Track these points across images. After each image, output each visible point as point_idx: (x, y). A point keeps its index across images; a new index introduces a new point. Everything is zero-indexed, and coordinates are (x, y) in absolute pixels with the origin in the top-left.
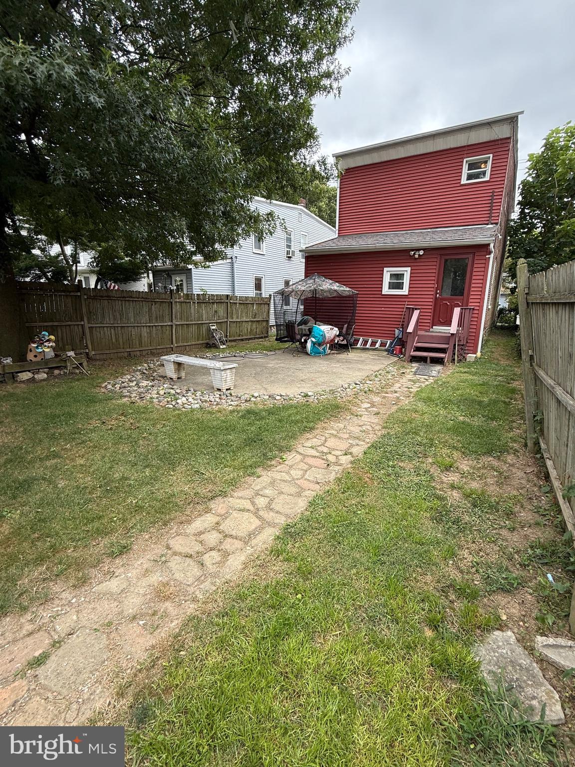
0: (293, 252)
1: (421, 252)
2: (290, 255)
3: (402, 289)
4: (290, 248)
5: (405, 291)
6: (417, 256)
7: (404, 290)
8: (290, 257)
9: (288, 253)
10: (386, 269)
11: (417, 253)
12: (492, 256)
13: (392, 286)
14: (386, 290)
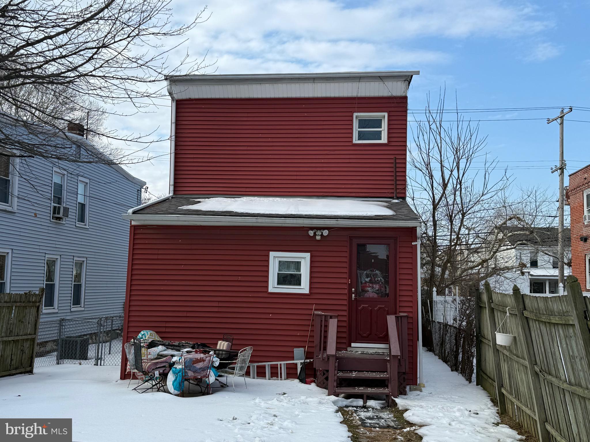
0: (66, 210)
1: (326, 233)
2: (61, 215)
3: (300, 284)
4: (59, 203)
5: (304, 288)
6: (318, 238)
7: (302, 287)
8: (59, 219)
9: (56, 210)
10: (272, 254)
11: (319, 233)
12: (418, 243)
13: (283, 280)
14: (273, 287)
